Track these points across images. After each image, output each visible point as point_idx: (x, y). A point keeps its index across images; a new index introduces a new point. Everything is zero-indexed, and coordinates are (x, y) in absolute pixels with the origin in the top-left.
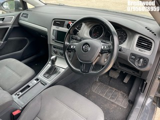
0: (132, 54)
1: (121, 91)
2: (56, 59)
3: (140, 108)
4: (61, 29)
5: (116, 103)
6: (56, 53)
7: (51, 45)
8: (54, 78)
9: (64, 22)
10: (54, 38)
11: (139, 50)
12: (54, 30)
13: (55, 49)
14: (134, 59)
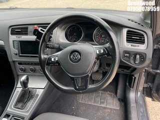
0: (126, 52)
1: (107, 91)
2: (27, 79)
3: (135, 105)
4: (24, 38)
5: (108, 107)
6: (24, 70)
7: (14, 62)
8: (32, 105)
9: (27, 28)
10: (16, 51)
11: (132, 45)
12: (14, 41)
13: (21, 66)
14: (129, 57)
